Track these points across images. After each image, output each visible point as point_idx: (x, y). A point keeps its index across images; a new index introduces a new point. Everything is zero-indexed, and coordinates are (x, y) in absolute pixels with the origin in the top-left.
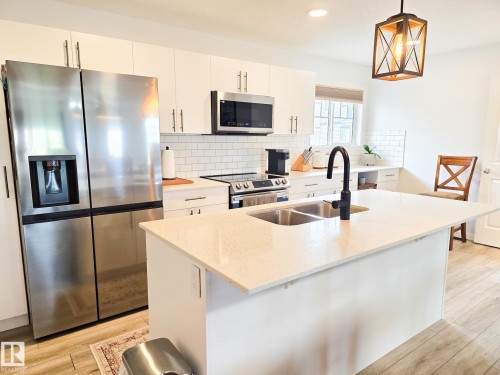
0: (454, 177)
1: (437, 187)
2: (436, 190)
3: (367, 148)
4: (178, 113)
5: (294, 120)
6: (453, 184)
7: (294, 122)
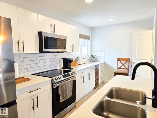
0: (123, 65)
1: (118, 69)
2: (118, 70)
3: (92, 56)
4: (21, 42)
5: (73, 46)
6: (123, 67)
7: (73, 47)
